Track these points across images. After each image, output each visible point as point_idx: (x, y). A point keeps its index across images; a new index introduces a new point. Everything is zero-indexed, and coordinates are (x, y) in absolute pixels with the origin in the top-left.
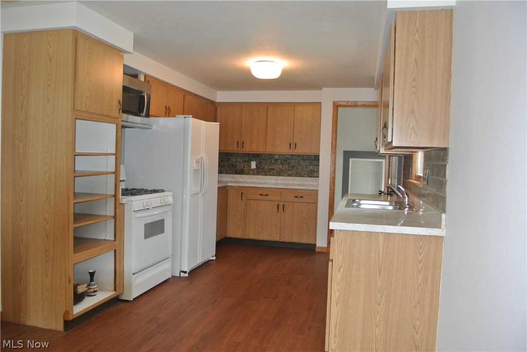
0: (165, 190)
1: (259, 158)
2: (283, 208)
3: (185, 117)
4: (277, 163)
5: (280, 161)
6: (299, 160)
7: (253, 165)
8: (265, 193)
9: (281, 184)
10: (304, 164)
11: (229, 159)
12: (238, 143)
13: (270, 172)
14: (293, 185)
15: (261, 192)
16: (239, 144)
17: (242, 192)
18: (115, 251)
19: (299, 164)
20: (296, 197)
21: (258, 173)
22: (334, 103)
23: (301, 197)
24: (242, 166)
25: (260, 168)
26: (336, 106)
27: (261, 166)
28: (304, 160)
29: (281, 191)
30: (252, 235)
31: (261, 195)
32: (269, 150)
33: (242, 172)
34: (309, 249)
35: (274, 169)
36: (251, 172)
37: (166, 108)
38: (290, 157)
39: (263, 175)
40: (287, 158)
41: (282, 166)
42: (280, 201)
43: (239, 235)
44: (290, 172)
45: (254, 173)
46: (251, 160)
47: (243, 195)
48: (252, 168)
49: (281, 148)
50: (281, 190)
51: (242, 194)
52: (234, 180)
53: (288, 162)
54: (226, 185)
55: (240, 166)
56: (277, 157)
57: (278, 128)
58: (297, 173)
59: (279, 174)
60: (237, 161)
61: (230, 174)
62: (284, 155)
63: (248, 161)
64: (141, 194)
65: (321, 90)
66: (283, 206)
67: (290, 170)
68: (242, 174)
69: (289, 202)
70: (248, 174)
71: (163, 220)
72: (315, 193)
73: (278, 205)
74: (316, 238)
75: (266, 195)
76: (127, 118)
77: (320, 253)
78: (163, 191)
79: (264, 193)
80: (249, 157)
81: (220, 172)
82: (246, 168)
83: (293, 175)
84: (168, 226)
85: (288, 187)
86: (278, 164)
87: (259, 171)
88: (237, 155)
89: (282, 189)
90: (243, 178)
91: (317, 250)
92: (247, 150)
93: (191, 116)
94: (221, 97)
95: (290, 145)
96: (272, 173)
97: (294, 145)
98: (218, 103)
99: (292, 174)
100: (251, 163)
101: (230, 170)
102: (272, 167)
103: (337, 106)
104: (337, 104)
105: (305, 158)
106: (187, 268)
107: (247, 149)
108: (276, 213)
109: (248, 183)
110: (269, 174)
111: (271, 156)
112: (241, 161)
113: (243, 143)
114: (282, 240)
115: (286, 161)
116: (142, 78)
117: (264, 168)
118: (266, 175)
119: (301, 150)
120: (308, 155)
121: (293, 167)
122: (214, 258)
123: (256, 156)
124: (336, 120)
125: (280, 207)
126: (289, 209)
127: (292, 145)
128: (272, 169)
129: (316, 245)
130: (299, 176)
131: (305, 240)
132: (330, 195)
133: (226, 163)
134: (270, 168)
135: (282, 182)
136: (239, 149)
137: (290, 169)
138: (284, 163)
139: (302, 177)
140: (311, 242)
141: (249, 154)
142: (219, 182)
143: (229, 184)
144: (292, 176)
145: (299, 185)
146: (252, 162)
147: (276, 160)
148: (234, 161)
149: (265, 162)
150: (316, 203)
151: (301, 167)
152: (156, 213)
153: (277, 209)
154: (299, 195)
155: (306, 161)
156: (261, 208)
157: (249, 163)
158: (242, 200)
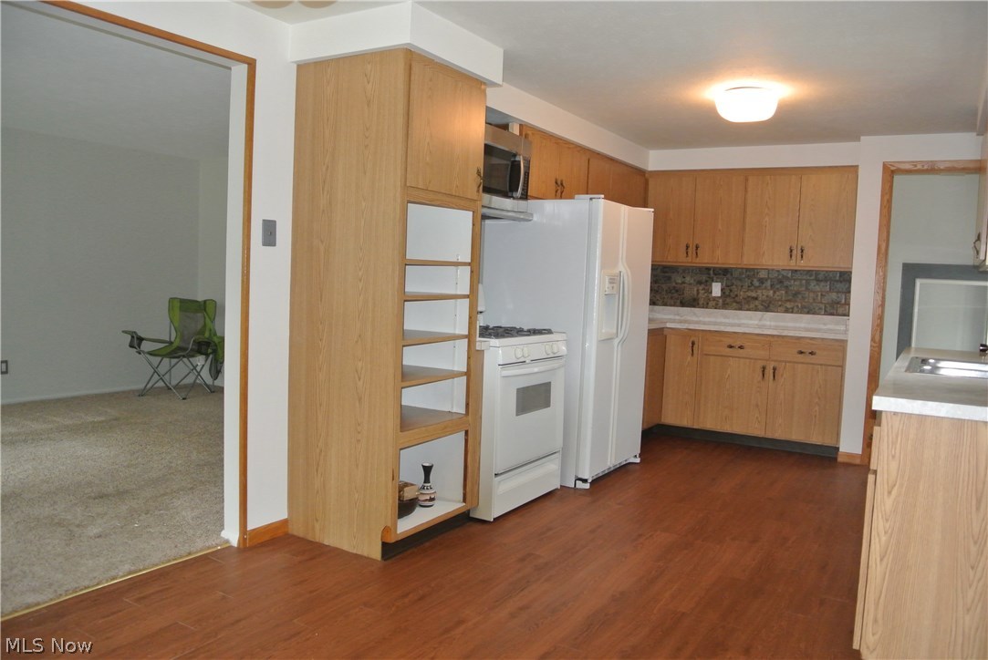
0: (553, 330)
1: (729, 276)
2: (774, 373)
3: (591, 199)
4: (764, 285)
5: (769, 283)
6: (808, 282)
7: (716, 289)
8: (739, 343)
9: (770, 327)
10: (817, 288)
11: (669, 278)
12: (687, 247)
13: (748, 302)
14: (795, 329)
15: (729, 341)
16: (690, 250)
17: (693, 340)
18: (467, 432)
19: (807, 289)
20: (801, 353)
21: (725, 306)
22: (885, 167)
23: (812, 353)
24: (695, 292)
25: (729, 296)
26: (890, 172)
27: (731, 291)
28: (818, 280)
29: (769, 341)
30: (710, 423)
31: (731, 347)
32: (749, 260)
33: (693, 303)
34: (825, 457)
35: (756, 299)
36: (711, 303)
37: (556, 183)
38: (790, 275)
39: (736, 309)
40: (783, 276)
41: (775, 292)
42: (767, 360)
43: (685, 421)
44: (788, 305)
45: (717, 304)
46: (713, 281)
47: (696, 346)
48: (714, 294)
49: (774, 258)
50: (772, 340)
51: (693, 343)
52: (676, 318)
53: (785, 284)
54: (662, 326)
55: (691, 291)
56: (763, 275)
57: (767, 219)
58: (803, 307)
59: (767, 307)
60: (683, 283)
61: (671, 305)
62: (778, 271)
63: (707, 281)
64: (512, 336)
65: (859, 140)
66: (774, 369)
67: (789, 301)
68: (694, 307)
69: (786, 362)
70: (706, 306)
71: (548, 385)
72: (841, 346)
73: (764, 368)
74: (838, 435)
75: (741, 347)
76: (490, 201)
77: (847, 465)
78: (549, 332)
79: (736, 343)
80: (709, 274)
81: (653, 303)
82: (702, 295)
83: (796, 309)
84: (557, 395)
85: (785, 333)
86: (766, 288)
87: (728, 300)
88: (686, 270)
89: (773, 336)
90: (695, 314)
91: (840, 459)
92: (706, 261)
93: (603, 196)
94: (656, 160)
95: (791, 251)
96: (752, 306)
97: (799, 251)
98: (651, 172)
99: (792, 308)
100: (711, 286)
101: (672, 298)
102: (754, 294)
103: (893, 172)
104: (893, 168)
105: (821, 277)
106: (588, 474)
107: (705, 259)
108: (759, 382)
109: (704, 323)
110: (747, 306)
111: (751, 273)
112: (692, 281)
113: (697, 248)
114: (769, 435)
115: (781, 282)
116: (515, 130)
117: (737, 296)
118: (741, 309)
119: (814, 261)
120: (827, 271)
121: (796, 294)
122: (638, 460)
123: (721, 273)
124: (890, 201)
125: (769, 372)
126: (785, 376)
127: (794, 252)
128: (753, 298)
129: (838, 449)
130: (808, 313)
131: (816, 439)
132: (871, 350)
133: (664, 286)
134: (749, 297)
135: (773, 323)
136: (689, 259)
137: (791, 297)
138: (778, 286)
139: (813, 314)
140: (828, 442)
141: (708, 269)
142: (650, 320)
143: (669, 325)
144: (792, 312)
145: (807, 330)
146: (714, 284)
147: (762, 281)
148: (680, 281)
149: (739, 283)
150: (842, 367)
151: (811, 295)
152: (536, 370)
153: (761, 375)
154: (806, 349)
155: (822, 284)
156: (729, 372)
157: (707, 285)
158: (692, 355)
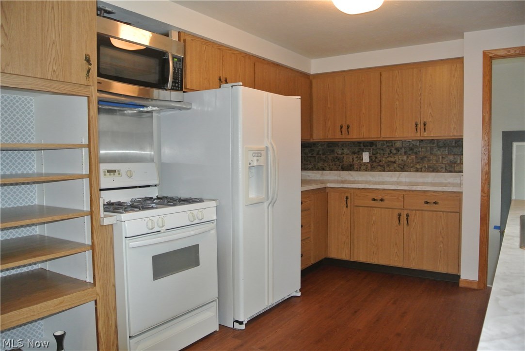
1: (374, 147)
2: (407, 219)
3: (232, 86)
4: (400, 152)
5: (403, 150)
6: (432, 149)
7: (366, 157)
8: (380, 197)
9: (406, 184)
10: (439, 153)
11: (333, 151)
12: (341, 127)
13: (389, 166)
14: (424, 184)
15: (374, 196)
16: (343, 130)
17: (347, 196)
18: (96, 301)
19: (431, 154)
20: (427, 203)
21: (373, 169)
22: (485, 54)
23: (435, 203)
24: (351, 160)
25: (375, 161)
26: (489, 59)
27: (376, 158)
28: (439, 147)
29: (404, 194)
30: (362, 256)
31: (374, 200)
32: (386, 134)
33: (350, 168)
34: (450, 282)
35: (395, 162)
36: (363, 167)
37: (220, 80)
38: (418, 144)
39: (380, 171)
40: (413, 145)
41: (407, 157)
42: (402, 209)
43: (344, 256)
44: (418, 166)
45: (367, 168)
46: (363, 151)
47: (349, 200)
48: (364, 161)
49: (404, 132)
50: (404, 193)
51: (347, 198)
53: (415, 151)
54: (323, 186)
55: (348, 160)
56: (398, 145)
57: (397, 103)
58: (429, 167)
59: (403, 168)
60: (343, 153)
61: (335, 170)
62: (409, 141)
63: (359, 152)
64: (174, 205)
65: (462, 37)
66: (408, 216)
67: (418, 163)
68: (351, 170)
69: (416, 210)
70: (359, 170)
71: (197, 247)
72: (457, 197)
73: (400, 215)
74: (459, 265)
75: (382, 200)
77: (468, 290)
79: (378, 197)
80: (360, 146)
82: (356, 161)
83: (424, 169)
84: (208, 256)
85: (414, 188)
86: (401, 154)
87: (375, 164)
88: (344, 144)
89: (405, 191)
90: (352, 176)
91: (461, 285)
92: (355, 137)
93: (241, 84)
94: (316, 66)
95: (417, 125)
96: (392, 168)
97: (423, 125)
98: (314, 75)
99: (421, 169)
100: (362, 154)
101: (335, 165)
102: (392, 160)
103: (491, 58)
104: (491, 55)
105: (441, 144)
106: (244, 318)
107: (355, 135)
108: (397, 226)
109: (358, 182)
110: (388, 168)
111: (390, 143)
112: (348, 152)
113: (348, 127)
114: (406, 266)
115: (412, 149)
116: (175, 37)
117: (380, 161)
118: (384, 171)
119: (435, 132)
120: (445, 140)
121: (423, 158)
122: (299, 294)
123: (369, 145)
124: (490, 81)
125: (403, 218)
126: (415, 221)
127: (419, 126)
128: (392, 162)
129: (459, 276)
130: (433, 171)
131: (442, 269)
132: (481, 199)
133: (330, 157)
134: (389, 161)
135: (408, 180)
136: (343, 136)
137: (419, 161)
138: (410, 152)
139: (437, 172)
140: (452, 271)
141: (359, 143)
143: (329, 185)
144: (421, 171)
145: (433, 184)
146: (364, 153)
147: (398, 150)
148: (340, 153)
149: (382, 152)
150: (460, 213)
151: (435, 158)
153: (398, 220)
154: (431, 200)
155: (442, 149)
156: (374, 219)
157: (359, 154)
158: (347, 206)
